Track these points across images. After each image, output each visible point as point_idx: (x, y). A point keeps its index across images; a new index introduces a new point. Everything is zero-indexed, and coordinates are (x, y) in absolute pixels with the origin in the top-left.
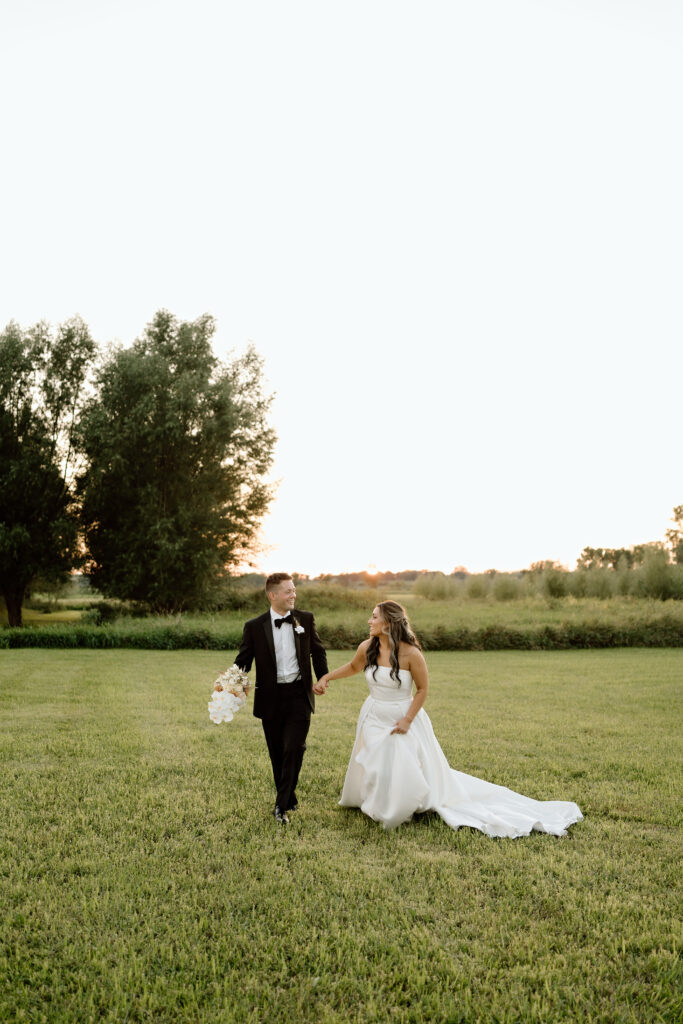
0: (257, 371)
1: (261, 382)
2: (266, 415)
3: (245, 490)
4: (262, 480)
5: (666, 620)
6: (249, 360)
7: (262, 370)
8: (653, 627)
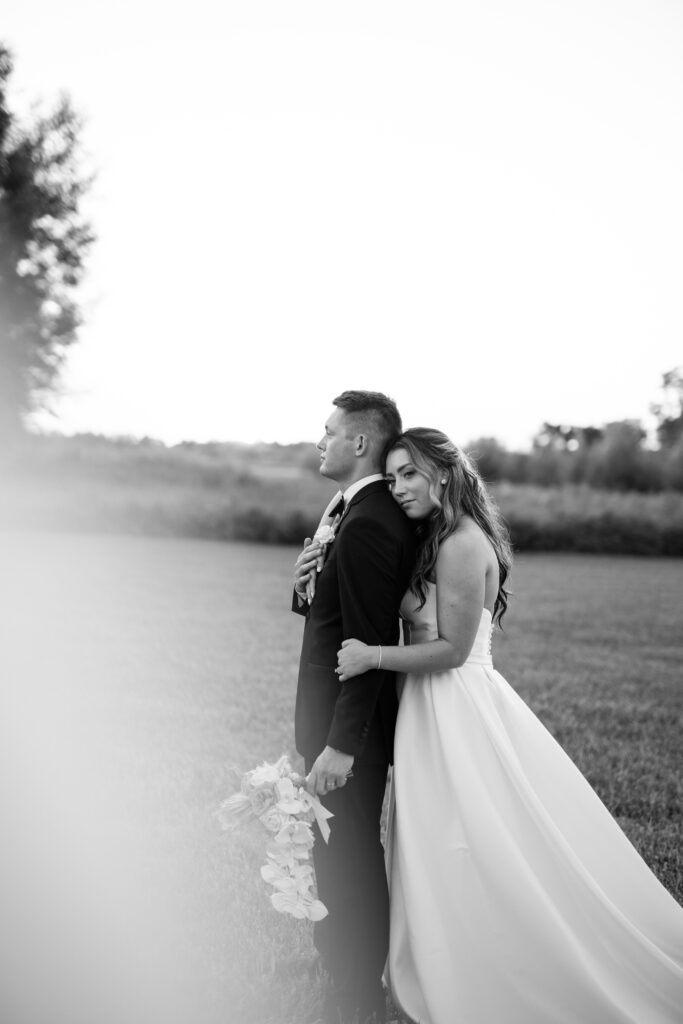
0: (71, 136)
1: (77, 154)
2: (83, 203)
3: (50, 308)
4: (73, 295)
5: (607, 518)
6: (63, 118)
7: (79, 137)
8: (588, 527)
